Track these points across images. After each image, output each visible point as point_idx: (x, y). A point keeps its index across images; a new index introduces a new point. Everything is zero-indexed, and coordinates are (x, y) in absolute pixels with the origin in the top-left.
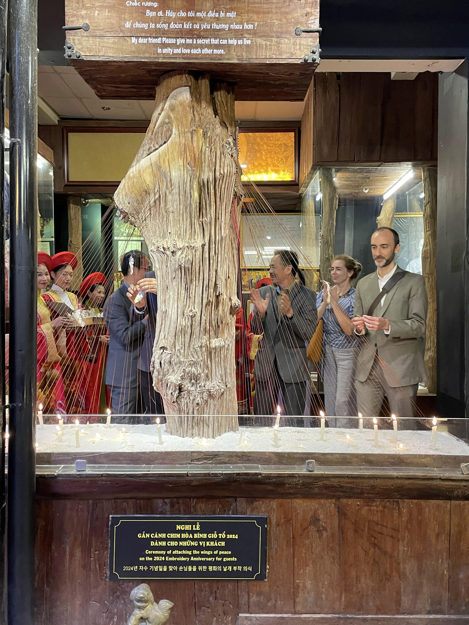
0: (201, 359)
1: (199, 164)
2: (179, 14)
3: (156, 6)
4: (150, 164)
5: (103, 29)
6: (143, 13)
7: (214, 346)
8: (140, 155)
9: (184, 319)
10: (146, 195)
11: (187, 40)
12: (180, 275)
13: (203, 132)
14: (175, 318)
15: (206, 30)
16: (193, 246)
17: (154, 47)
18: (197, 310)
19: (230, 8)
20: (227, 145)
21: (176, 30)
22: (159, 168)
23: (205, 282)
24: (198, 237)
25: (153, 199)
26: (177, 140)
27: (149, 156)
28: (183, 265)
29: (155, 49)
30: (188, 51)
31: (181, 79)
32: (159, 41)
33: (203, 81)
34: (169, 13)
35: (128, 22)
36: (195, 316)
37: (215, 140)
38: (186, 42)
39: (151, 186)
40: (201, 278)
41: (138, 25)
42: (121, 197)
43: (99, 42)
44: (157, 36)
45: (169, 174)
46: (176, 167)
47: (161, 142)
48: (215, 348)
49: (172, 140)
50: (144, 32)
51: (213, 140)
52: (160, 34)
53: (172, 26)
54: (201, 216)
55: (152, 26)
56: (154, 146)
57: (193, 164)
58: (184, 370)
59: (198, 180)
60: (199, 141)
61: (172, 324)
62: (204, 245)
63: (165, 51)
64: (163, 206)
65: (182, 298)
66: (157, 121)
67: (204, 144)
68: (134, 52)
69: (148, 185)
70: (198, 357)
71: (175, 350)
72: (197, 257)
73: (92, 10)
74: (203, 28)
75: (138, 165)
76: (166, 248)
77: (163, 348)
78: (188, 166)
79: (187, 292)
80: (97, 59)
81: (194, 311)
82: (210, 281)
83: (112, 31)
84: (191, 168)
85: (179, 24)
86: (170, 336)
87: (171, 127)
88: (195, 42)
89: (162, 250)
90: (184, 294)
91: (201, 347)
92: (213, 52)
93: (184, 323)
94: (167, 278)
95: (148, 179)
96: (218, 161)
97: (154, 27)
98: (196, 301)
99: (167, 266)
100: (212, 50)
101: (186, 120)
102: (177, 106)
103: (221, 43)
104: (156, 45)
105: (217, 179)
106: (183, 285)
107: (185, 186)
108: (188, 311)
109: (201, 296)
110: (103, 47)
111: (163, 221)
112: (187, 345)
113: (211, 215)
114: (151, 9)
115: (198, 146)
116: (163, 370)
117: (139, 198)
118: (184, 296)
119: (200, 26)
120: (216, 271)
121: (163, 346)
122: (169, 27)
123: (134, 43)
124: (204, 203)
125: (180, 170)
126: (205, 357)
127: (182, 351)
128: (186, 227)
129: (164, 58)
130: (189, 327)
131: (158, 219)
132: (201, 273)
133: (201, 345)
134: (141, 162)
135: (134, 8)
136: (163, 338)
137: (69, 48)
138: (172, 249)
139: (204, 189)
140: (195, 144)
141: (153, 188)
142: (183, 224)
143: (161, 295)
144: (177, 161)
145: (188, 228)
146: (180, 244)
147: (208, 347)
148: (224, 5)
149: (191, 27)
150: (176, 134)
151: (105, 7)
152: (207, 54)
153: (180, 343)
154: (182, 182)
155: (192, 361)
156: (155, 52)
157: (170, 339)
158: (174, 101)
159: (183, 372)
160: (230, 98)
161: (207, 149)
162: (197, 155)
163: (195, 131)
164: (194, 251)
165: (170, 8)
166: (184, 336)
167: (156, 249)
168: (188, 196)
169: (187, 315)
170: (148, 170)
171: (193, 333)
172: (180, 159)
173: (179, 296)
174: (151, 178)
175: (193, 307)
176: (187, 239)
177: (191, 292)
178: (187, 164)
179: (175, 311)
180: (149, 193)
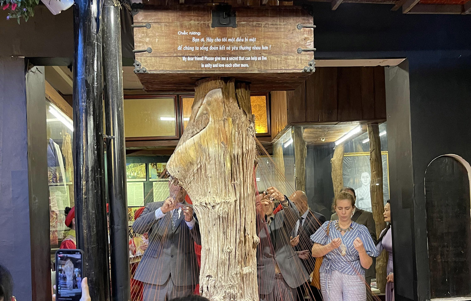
0: (237, 282)
1: (230, 142)
2: (216, 40)
3: (199, 35)
4: (193, 143)
5: (162, 51)
6: (191, 39)
7: (245, 273)
8: (186, 137)
9: (223, 254)
10: (191, 165)
11: (222, 58)
12: (219, 223)
13: (232, 120)
14: (216, 254)
15: (235, 51)
16: (228, 201)
17: (199, 63)
18: (233, 247)
19: (251, 35)
20: (250, 129)
21: (214, 51)
22: (200, 146)
23: (237, 227)
24: (231, 195)
25: (196, 168)
26: (213, 126)
27: (192, 137)
28: (221, 216)
29: (200, 65)
30: (223, 65)
31: (215, 83)
32: (202, 59)
33: (231, 83)
34: (209, 40)
35: (179, 46)
36: (231, 252)
37: (242, 126)
38: (221, 59)
39: (195, 159)
40: (235, 224)
41: (187, 48)
42: (172, 167)
43: (159, 60)
44: (200, 55)
45: (207, 150)
46: (213, 145)
47: (201, 127)
48: (246, 274)
49: (209, 126)
50: (191, 53)
51: (240, 126)
52: (203, 54)
53: (211, 48)
54: (233, 180)
55: (197, 49)
56: (196, 131)
57: (225, 143)
58: (225, 291)
59: (230, 154)
60: (229, 126)
61: (215, 258)
62: (236, 201)
63: (207, 66)
64: (203, 173)
65: (221, 239)
66: (197, 112)
67: (233, 129)
68: (184, 67)
69: (192, 158)
70: (235, 282)
71: (218, 277)
72: (231, 209)
73: (154, 38)
74: (233, 49)
75: (184, 143)
76: (208, 203)
77: (209, 276)
78: (222, 144)
79: (225, 234)
80: (158, 73)
81: (230, 248)
82: (241, 226)
83: (169, 53)
84: (224, 146)
85: (216, 47)
86: (213, 267)
87: (208, 117)
88: (227, 59)
89: (204, 205)
90: (222, 236)
91: (236, 274)
92: (240, 66)
93: (223, 257)
94: (208, 225)
95: (192, 154)
96: (244, 141)
97: (198, 49)
98: (232, 241)
99: (208, 216)
100: (240, 65)
101: (220, 112)
102: (213, 102)
103: (246, 60)
104: (200, 62)
105: (244, 154)
106: (222, 230)
107: (219, 158)
108: (226, 249)
109: (235, 237)
110: (162, 64)
111: (204, 183)
112: (226, 273)
113: (240, 179)
114: (196, 36)
115: (229, 130)
116: (210, 292)
117: (186, 168)
118: (222, 237)
119: (231, 48)
120: (245, 219)
121: (209, 275)
122: (209, 49)
123: (184, 61)
124: (235, 170)
125: (216, 147)
126: (239, 282)
127: (223, 278)
128: (222, 188)
129: (206, 71)
130: (228, 260)
131: (200, 182)
132: (235, 221)
133: (237, 273)
134: (186, 142)
135: (184, 36)
136: (208, 269)
137: (138, 65)
138: (212, 204)
139: (235, 161)
140: (227, 129)
141: (196, 160)
142: (220, 186)
143: (204, 237)
144: (213, 141)
145: (223, 188)
146: (218, 200)
147: (241, 274)
148: (247, 33)
149: (224, 49)
150: (212, 121)
151: (163, 36)
152: (236, 67)
153: (221, 272)
154: (217, 155)
155: (231, 284)
156: (200, 67)
157: (213, 269)
158: (211, 98)
159: (225, 293)
160: (247, 93)
161: (236, 132)
162: (229, 137)
163: (226, 119)
164: (229, 205)
165: (209, 36)
166: (224, 267)
167: (199, 204)
168: (222, 166)
169: (226, 252)
170: (192, 148)
171: (231, 264)
172: (215, 139)
173: (219, 238)
174: (194, 153)
175: (229, 245)
176: (223, 196)
177: (227, 235)
178: (221, 143)
179: (216, 248)
180: (193, 164)
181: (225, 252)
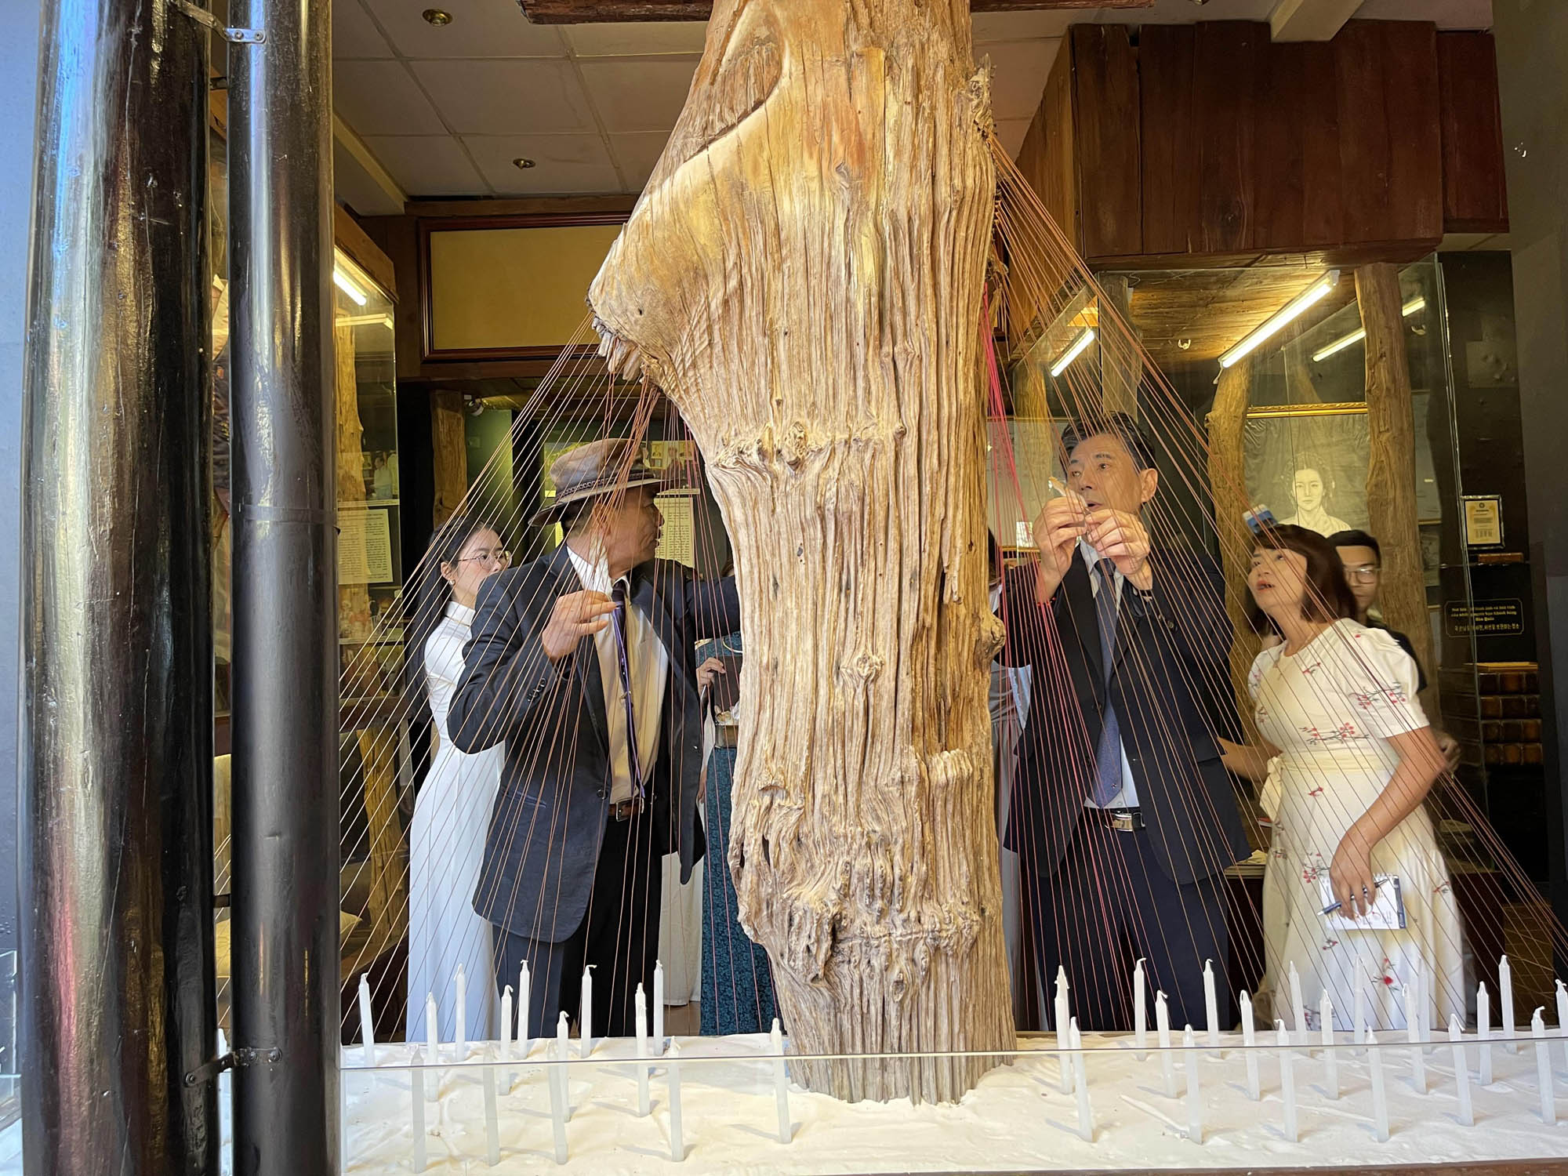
0: (904, 824)
1: (877, 162)
4: (707, 178)
7: (942, 779)
8: (675, 152)
9: (839, 689)
10: (695, 281)
12: (819, 541)
13: (886, 57)
14: (808, 687)
16: (864, 439)
18: (885, 653)
20: (970, 97)
22: (739, 189)
23: (906, 561)
24: (879, 409)
25: (720, 294)
26: (798, 94)
27: (705, 151)
28: (830, 506)
36: (877, 678)
37: (931, 80)
39: (714, 253)
40: (893, 545)
42: (614, 292)
45: (771, 207)
46: (797, 185)
47: (743, 104)
48: (946, 786)
49: (779, 95)
51: (922, 83)
54: (888, 337)
56: (722, 119)
57: (854, 170)
58: (847, 864)
59: (875, 219)
60: (874, 89)
61: (800, 708)
62: (903, 435)
64: (753, 313)
66: (729, 36)
67: (891, 98)
69: (703, 246)
70: (894, 820)
71: (814, 797)
72: (879, 474)
75: (668, 182)
76: (770, 450)
77: (773, 790)
78: (837, 177)
79: (847, 596)
82: (924, 555)
84: (850, 182)
86: (793, 749)
87: (776, 52)
89: (755, 458)
90: (836, 602)
91: (902, 783)
93: (841, 703)
94: (773, 555)
95: (703, 225)
96: (943, 150)
98: (880, 625)
99: (773, 511)
101: (830, 25)
105: (941, 210)
106: (833, 575)
107: (826, 244)
108: (855, 661)
109: (896, 607)
111: (753, 363)
112: (853, 778)
113: (923, 331)
115: (872, 105)
116: (777, 865)
117: (675, 294)
118: (835, 608)
120: (944, 521)
121: (769, 782)
124: (897, 294)
125: (809, 193)
126: (914, 820)
127: (838, 800)
128: (836, 380)
130: (860, 714)
131: (737, 361)
132: (893, 532)
133: (902, 777)
134: (679, 174)
136: (768, 755)
138: (792, 454)
139: (898, 246)
140: (860, 102)
141: (720, 257)
142: (826, 371)
143: (753, 611)
144: (798, 165)
145: (842, 383)
146: (818, 437)
147: (923, 783)
150: (794, 74)
153: (830, 771)
154: (817, 232)
155: (875, 832)
159: (845, 872)
161: (908, 108)
162: (869, 136)
163: (860, 56)
164: (868, 456)
166: (843, 746)
167: (733, 459)
168: (838, 277)
169: (851, 676)
170: (702, 198)
171: (873, 737)
172: (806, 155)
173: (819, 613)
174: (712, 224)
175: (870, 646)
176: (842, 417)
177: (860, 596)
178: (833, 169)
179: (805, 661)
180: (706, 277)
181: (847, 678)
